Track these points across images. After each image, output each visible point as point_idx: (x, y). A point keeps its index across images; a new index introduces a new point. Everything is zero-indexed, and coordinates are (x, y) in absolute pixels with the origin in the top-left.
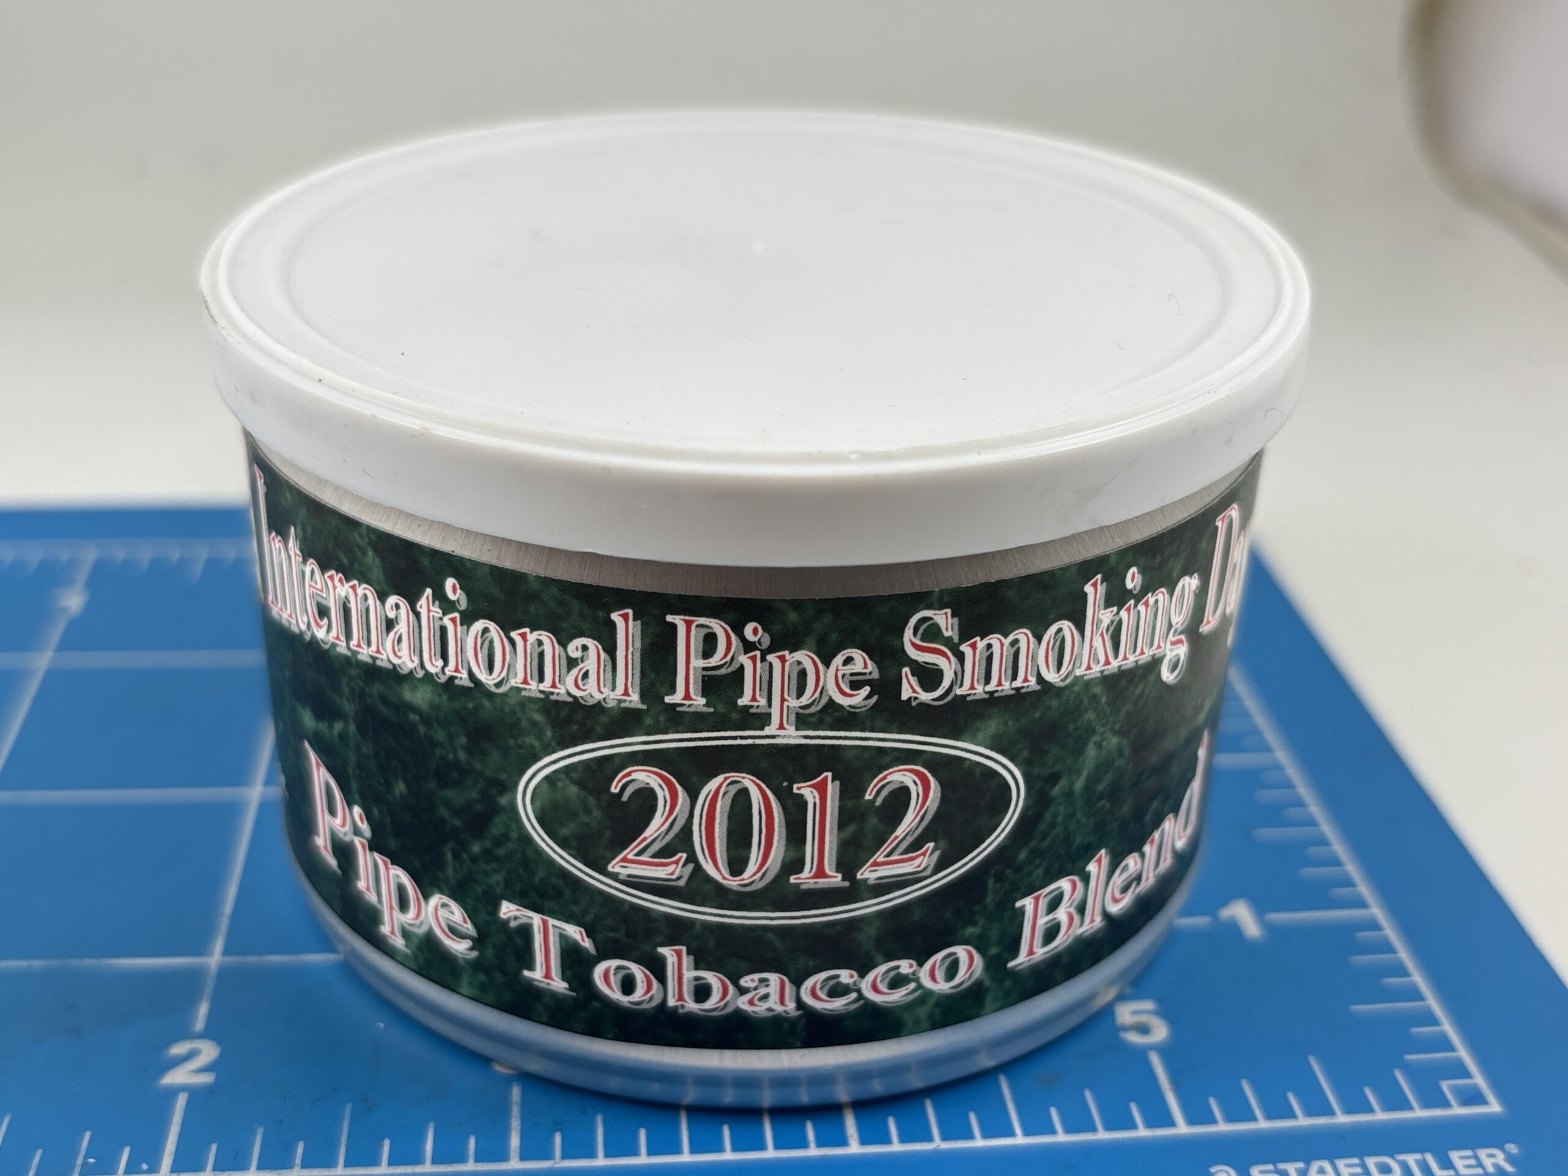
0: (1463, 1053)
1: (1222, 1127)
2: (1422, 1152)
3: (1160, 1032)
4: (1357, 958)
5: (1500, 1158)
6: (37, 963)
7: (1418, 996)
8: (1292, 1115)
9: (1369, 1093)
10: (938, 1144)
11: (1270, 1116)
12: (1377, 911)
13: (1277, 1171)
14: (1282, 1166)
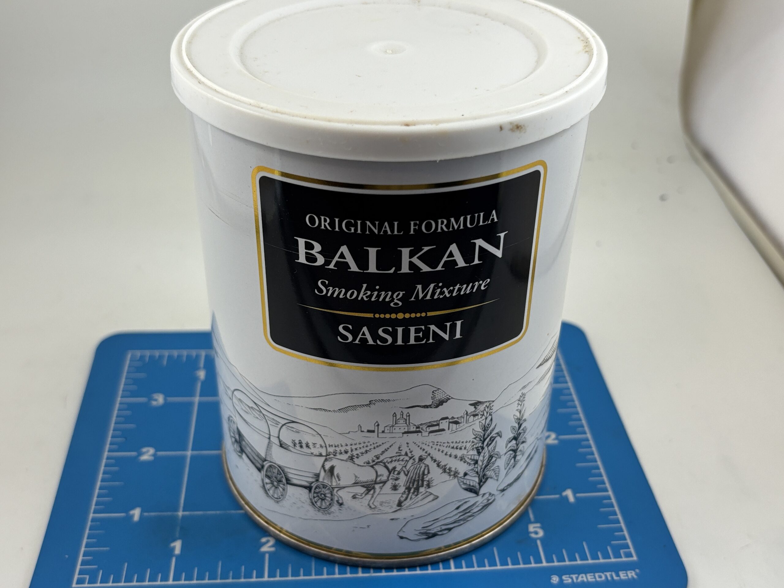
0: (629, 541)
1: (556, 564)
2: (611, 571)
3: (541, 534)
4: (602, 510)
5: (633, 574)
6: (218, 512)
7: (618, 522)
8: (576, 560)
9: (599, 554)
10: (476, 569)
11: (570, 560)
12: (610, 493)
13: (569, 577)
14: (571, 576)
